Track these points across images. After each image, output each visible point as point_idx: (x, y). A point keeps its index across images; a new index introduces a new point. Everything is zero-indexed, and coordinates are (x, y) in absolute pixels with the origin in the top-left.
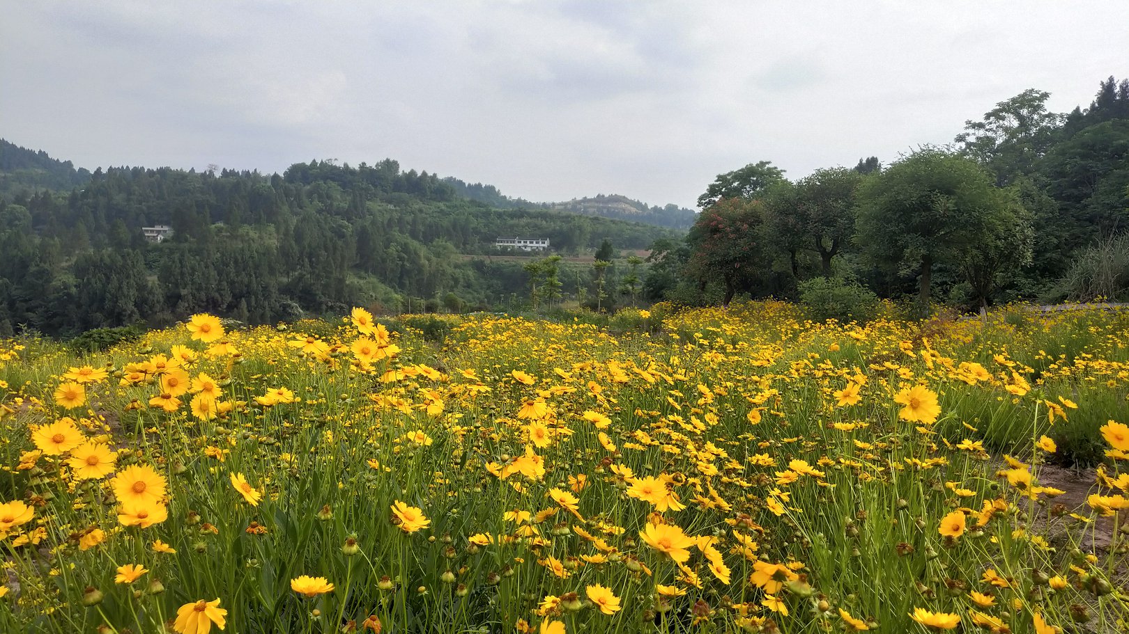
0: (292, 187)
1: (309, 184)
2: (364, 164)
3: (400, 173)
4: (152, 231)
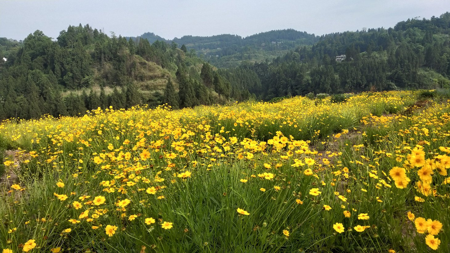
0: (397, 33)
1: (405, 30)
2: (434, 17)
4: (340, 57)
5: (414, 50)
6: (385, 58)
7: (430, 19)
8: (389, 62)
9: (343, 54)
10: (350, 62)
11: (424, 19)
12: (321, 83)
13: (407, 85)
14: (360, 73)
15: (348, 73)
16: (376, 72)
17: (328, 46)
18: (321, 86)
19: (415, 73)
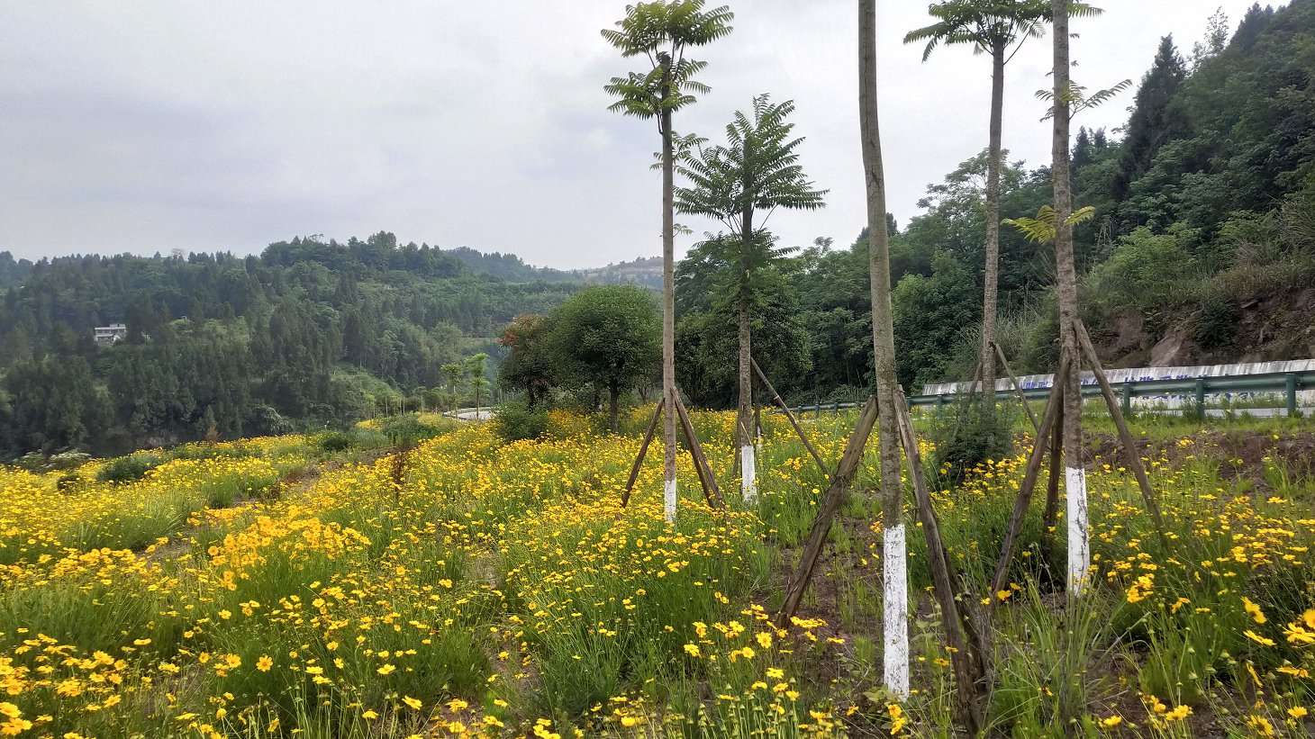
0: (269, 271)
1: (290, 266)
2: (354, 239)
3: (398, 247)
4: (107, 331)
5: (316, 318)
6: (245, 339)
7: (346, 244)
8: (255, 349)
9: (117, 321)
10: (141, 348)
11: (333, 242)
12: (49, 412)
13: (306, 409)
14: (173, 378)
15: (136, 382)
16: (222, 376)
17: (66, 295)
18: (49, 422)
19: (325, 378)
